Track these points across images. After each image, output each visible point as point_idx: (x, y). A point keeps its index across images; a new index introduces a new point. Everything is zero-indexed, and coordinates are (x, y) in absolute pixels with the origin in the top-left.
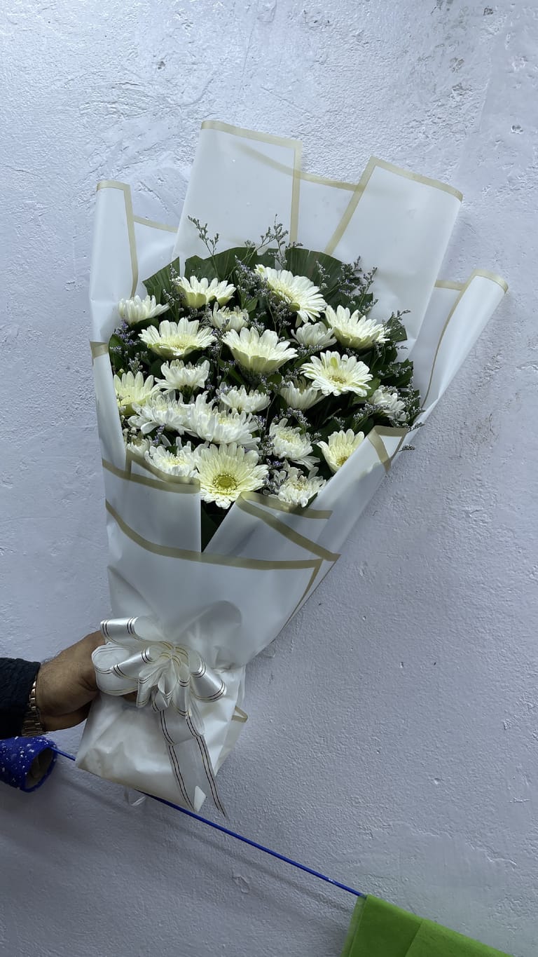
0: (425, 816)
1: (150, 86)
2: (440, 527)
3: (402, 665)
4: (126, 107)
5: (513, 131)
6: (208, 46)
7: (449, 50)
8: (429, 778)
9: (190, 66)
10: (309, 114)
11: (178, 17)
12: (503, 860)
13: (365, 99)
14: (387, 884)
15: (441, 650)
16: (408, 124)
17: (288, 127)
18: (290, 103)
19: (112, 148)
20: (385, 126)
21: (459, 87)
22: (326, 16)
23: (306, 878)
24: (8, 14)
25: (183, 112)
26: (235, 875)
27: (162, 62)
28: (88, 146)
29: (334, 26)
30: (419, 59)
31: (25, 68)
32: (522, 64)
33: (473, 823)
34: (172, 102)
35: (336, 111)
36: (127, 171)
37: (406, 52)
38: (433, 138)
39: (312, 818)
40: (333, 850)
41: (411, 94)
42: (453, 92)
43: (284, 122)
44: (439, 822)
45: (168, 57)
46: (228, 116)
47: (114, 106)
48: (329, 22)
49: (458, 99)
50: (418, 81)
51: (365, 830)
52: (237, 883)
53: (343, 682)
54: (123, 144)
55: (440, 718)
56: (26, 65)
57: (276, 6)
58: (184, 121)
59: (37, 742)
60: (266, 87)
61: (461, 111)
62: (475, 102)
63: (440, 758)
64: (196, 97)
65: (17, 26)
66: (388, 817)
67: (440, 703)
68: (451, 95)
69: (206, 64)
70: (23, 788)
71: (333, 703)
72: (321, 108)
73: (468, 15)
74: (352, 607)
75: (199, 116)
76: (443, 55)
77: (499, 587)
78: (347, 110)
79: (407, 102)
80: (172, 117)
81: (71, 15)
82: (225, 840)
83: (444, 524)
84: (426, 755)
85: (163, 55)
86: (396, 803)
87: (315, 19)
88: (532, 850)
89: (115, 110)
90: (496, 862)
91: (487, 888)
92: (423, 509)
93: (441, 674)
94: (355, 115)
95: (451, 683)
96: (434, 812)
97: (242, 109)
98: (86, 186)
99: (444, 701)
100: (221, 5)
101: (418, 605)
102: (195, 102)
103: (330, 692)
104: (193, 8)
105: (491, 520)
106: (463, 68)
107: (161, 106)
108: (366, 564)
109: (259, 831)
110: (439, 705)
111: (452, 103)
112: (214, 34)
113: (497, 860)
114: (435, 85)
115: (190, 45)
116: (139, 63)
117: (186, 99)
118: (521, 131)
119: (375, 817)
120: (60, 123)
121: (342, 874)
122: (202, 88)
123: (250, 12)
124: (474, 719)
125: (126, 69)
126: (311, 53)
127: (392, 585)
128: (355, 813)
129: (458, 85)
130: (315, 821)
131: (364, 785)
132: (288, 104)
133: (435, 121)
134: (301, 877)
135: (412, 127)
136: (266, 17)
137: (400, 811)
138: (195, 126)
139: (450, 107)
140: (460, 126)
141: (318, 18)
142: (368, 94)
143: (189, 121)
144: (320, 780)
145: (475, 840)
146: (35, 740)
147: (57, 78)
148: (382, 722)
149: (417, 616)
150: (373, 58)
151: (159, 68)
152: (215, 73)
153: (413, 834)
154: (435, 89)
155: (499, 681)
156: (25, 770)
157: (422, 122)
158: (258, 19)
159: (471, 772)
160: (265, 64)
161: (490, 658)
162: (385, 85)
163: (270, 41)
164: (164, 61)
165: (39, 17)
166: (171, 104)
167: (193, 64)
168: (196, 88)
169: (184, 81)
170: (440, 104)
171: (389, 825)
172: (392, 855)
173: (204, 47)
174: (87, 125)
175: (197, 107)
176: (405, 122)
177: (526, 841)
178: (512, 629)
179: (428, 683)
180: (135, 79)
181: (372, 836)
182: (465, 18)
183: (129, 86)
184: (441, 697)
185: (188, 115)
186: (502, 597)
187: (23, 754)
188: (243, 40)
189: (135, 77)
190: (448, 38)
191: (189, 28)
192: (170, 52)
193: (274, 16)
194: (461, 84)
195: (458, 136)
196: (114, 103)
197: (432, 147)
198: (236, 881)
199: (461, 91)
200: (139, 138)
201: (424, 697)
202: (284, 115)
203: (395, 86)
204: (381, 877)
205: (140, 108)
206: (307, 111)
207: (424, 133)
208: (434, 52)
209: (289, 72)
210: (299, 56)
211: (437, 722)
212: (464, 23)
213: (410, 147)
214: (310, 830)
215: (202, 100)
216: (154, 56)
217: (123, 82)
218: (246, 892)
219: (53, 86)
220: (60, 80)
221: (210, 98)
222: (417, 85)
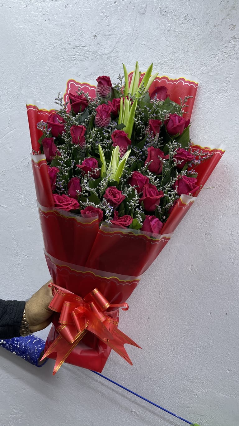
0: (223, 387)
1: (90, 47)
2: (228, 248)
3: (211, 314)
4: (80, 57)
6: (116, 27)
7: (229, 21)
8: (225, 369)
9: (108, 36)
10: (162, 55)
11: (102, 14)
13: (189, 46)
14: (204, 419)
15: (230, 307)
16: (209, 56)
18: (153, 50)
19: (74, 75)
20: (199, 58)
22: (170, 9)
23: (165, 414)
24: (28, 18)
25: (105, 57)
26: (132, 410)
27: (95, 35)
28: (63, 75)
29: (173, 13)
30: (215, 26)
31: (36, 42)
34: (100, 53)
35: (175, 52)
37: (208, 23)
38: (222, 62)
39: (168, 385)
40: (178, 401)
41: (211, 42)
42: (231, 40)
43: (151, 59)
44: (229, 391)
45: (98, 33)
46: (125, 58)
47: (74, 57)
48: (171, 11)
49: (234, 43)
50: (214, 36)
51: (193, 392)
52: (134, 414)
53: (182, 321)
54: (79, 73)
55: (229, 340)
56: (36, 41)
57: (147, 6)
58: (105, 62)
59: (43, 344)
60: (142, 43)
61: (235, 49)
63: (230, 360)
64: (110, 50)
65: (32, 23)
66: (205, 387)
67: (230, 333)
68: (230, 42)
69: (115, 35)
70: (37, 365)
71: (177, 331)
72: (168, 52)
73: (238, 3)
74: (186, 286)
75: (112, 59)
76: (226, 23)
78: (180, 51)
79: (209, 46)
80: (100, 60)
81: (55, 17)
82: (128, 394)
83: (230, 246)
84: (223, 358)
85: (96, 32)
86: (209, 381)
87: (165, 11)
89: (75, 58)
92: (220, 239)
93: (230, 319)
94: (184, 54)
95: (235, 323)
96: (227, 386)
97: (131, 54)
99: (231, 332)
100: (122, 7)
101: (218, 285)
102: (111, 53)
103: (176, 326)
104: (109, 9)
106: (236, 29)
107: (95, 56)
108: (192, 265)
109: (144, 390)
110: (229, 334)
111: (231, 45)
112: (119, 21)
114: (222, 37)
115: (108, 27)
116: (85, 37)
117: (106, 52)
119: (198, 386)
120: (51, 66)
121: (183, 413)
122: (113, 46)
123: (135, 9)
125: (79, 40)
126: (163, 26)
127: (205, 276)
128: (189, 384)
129: (233, 37)
130: (170, 387)
131: (193, 371)
132: (153, 51)
133: (223, 54)
134: (163, 413)
135: (212, 58)
136: (142, 11)
137: (211, 384)
138: (110, 63)
139: (230, 47)
140: (235, 56)
141: (166, 10)
142: (190, 44)
143: (107, 61)
144: (172, 368)
146: (42, 343)
147: (49, 45)
148: (201, 341)
149: (217, 290)
150: (192, 27)
151: (94, 38)
152: (119, 39)
153: (217, 395)
154: (222, 39)
157: (217, 55)
158: (139, 12)
160: (142, 33)
162: (198, 39)
163: (144, 22)
164: (96, 35)
165: (41, 18)
166: (100, 54)
167: (109, 35)
168: (111, 46)
169: (105, 43)
170: (225, 46)
171: (205, 391)
172: (207, 405)
173: (114, 27)
174: (63, 66)
175: (111, 55)
176: (209, 55)
179: (223, 323)
180: (83, 44)
181: (197, 395)
183: (81, 47)
184: (230, 330)
185: (107, 59)
187: (36, 350)
188: (132, 23)
189: (83, 43)
190: (228, 15)
191: (107, 19)
192: (99, 30)
193: (146, 11)
194: (235, 36)
195: (234, 61)
196: (74, 55)
197: (221, 66)
198: (133, 413)
199: (235, 39)
200: (85, 70)
201: (221, 330)
202: (152, 56)
203: (203, 39)
204: (202, 415)
205: (86, 57)
206: (161, 53)
207: (217, 60)
208: (222, 22)
209: (153, 36)
210: (157, 28)
211: (228, 342)
212: (236, 8)
213: (211, 67)
214: (167, 391)
215: (114, 51)
216: (92, 33)
217: (78, 46)
218: (138, 418)
219: (48, 49)
220: (51, 46)
221: (117, 50)
222: (214, 38)
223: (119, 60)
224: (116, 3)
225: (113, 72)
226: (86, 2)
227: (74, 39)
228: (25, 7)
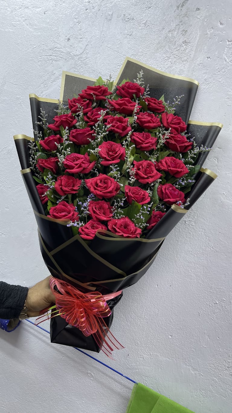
0: (165, 351)
1: (64, 48)
3: (157, 286)
4: (55, 57)
5: (207, 59)
6: (86, 31)
7: (181, 27)
8: (168, 335)
9: (80, 40)
10: (125, 56)
11: (75, 20)
12: (198, 372)
13: (147, 49)
14: (149, 380)
15: (173, 280)
17: (117, 62)
18: (117, 52)
19: (50, 74)
20: (155, 60)
21: (185, 42)
22: (132, 16)
23: (116, 375)
24: (13, 23)
25: (76, 58)
26: (88, 372)
27: (69, 39)
28: (41, 73)
29: (135, 20)
30: (169, 31)
32: (211, 31)
33: (185, 355)
34: (72, 54)
36: (54, 83)
37: (164, 29)
38: (174, 64)
40: (128, 364)
41: (166, 46)
42: (183, 44)
43: (115, 60)
44: (171, 354)
45: (71, 36)
46: (93, 59)
47: (50, 57)
48: (133, 18)
49: (185, 47)
50: (169, 40)
51: (141, 356)
52: (89, 376)
54: (54, 72)
56: (19, 42)
57: (113, 13)
58: (77, 62)
60: (108, 46)
61: (185, 52)
62: (191, 47)
63: (172, 327)
64: (81, 51)
65: (16, 27)
66: (150, 351)
69: (86, 38)
70: (6, 330)
71: (129, 301)
72: (130, 54)
73: (189, 11)
75: (82, 59)
76: (179, 29)
77: (199, 254)
78: (140, 54)
79: (164, 49)
80: (72, 60)
81: (36, 22)
84: (166, 325)
85: (69, 36)
86: (154, 345)
87: (128, 17)
88: (210, 369)
89: (51, 59)
90: (195, 373)
91: (191, 384)
93: (173, 290)
94: (143, 56)
95: (177, 294)
96: (169, 350)
97: (99, 56)
98: (39, 90)
99: (174, 302)
100: (92, 14)
101: (164, 260)
102: (81, 54)
104: (81, 16)
105: (195, 225)
106: (187, 34)
107: (68, 56)
110: (172, 304)
111: (182, 49)
112: (89, 26)
113: (195, 372)
114: (175, 42)
115: (80, 31)
116: (60, 40)
117: (78, 53)
118: (211, 59)
119: (145, 350)
120: (30, 65)
121: (131, 374)
122: (84, 48)
123: (103, 16)
124: (187, 310)
125: (55, 42)
126: (126, 31)
128: (137, 348)
129: (184, 41)
131: (141, 337)
132: (117, 53)
133: (175, 57)
134: (114, 374)
135: (166, 60)
136: (109, 17)
137: (155, 348)
138: (81, 63)
139: (181, 50)
140: (185, 58)
141: (129, 17)
142: (148, 47)
143: (78, 62)
145: (186, 363)
147: (30, 47)
148: (148, 310)
149: (164, 265)
150: (150, 32)
151: (68, 41)
152: (89, 42)
153: (160, 358)
155: (197, 294)
156: (7, 323)
157: (170, 57)
158: (106, 19)
159: (185, 333)
160: (108, 37)
161: (194, 284)
162: (155, 43)
163: (110, 27)
164: (70, 38)
165: (23, 23)
166: (72, 55)
167: (81, 38)
168: (82, 48)
169: (77, 46)
170: (177, 49)
171: (151, 354)
172: (152, 367)
173: (85, 31)
174: (40, 65)
175: (82, 56)
176: (163, 58)
177: (208, 364)
178: (203, 272)
179: (168, 294)
180: (59, 46)
181: (143, 359)
182: (188, 13)
183: (56, 49)
184: (173, 300)
185: (78, 59)
186: (199, 258)
188: (100, 28)
189: (59, 45)
190: (181, 22)
191: (80, 24)
192: (72, 34)
193: (112, 17)
194: (186, 40)
195: (185, 62)
196: (50, 56)
197: (174, 67)
198: (89, 374)
199: (186, 43)
200: (60, 69)
201: (166, 300)
202: (115, 57)
203: (159, 43)
204: (147, 377)
205: (60, 57)
206: (124, 55)
207: (170, 62)
208: (175, 28)
209: (117, 40)
210: (121, 33)
211: (171, 311)
212: (188, 15)
213: (165, 68)
214: (118, 355)
215: (84, 53)
216: (66, 36)
217: (54, 47)
218: (93, 379)
219: (28, 50)
220: (31, 48)
221: (87, 52)
222: (168, 42)
223: (88, 60)
224: (87, 11)
225: (83, 71)
226: (62, 10)
227: (51, 41)
228: (10, 13)
